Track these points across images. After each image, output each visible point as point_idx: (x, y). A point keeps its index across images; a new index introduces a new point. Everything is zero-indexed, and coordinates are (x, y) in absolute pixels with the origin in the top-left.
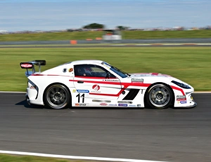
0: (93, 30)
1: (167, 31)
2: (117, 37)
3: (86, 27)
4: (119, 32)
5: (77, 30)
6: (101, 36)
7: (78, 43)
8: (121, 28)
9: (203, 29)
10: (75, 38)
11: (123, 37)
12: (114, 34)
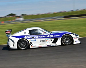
0: (11, 16)
1: (43, 14)
2: (22, 19)
3: (8, 15)
4: (22, 16)
5: (4, 17)
6: (14, 19)
7: (5, 22)
8: (23, 15)
9: (59, 12)
10: (3, 20)
11: (24, 19)
12: (20, 18)
